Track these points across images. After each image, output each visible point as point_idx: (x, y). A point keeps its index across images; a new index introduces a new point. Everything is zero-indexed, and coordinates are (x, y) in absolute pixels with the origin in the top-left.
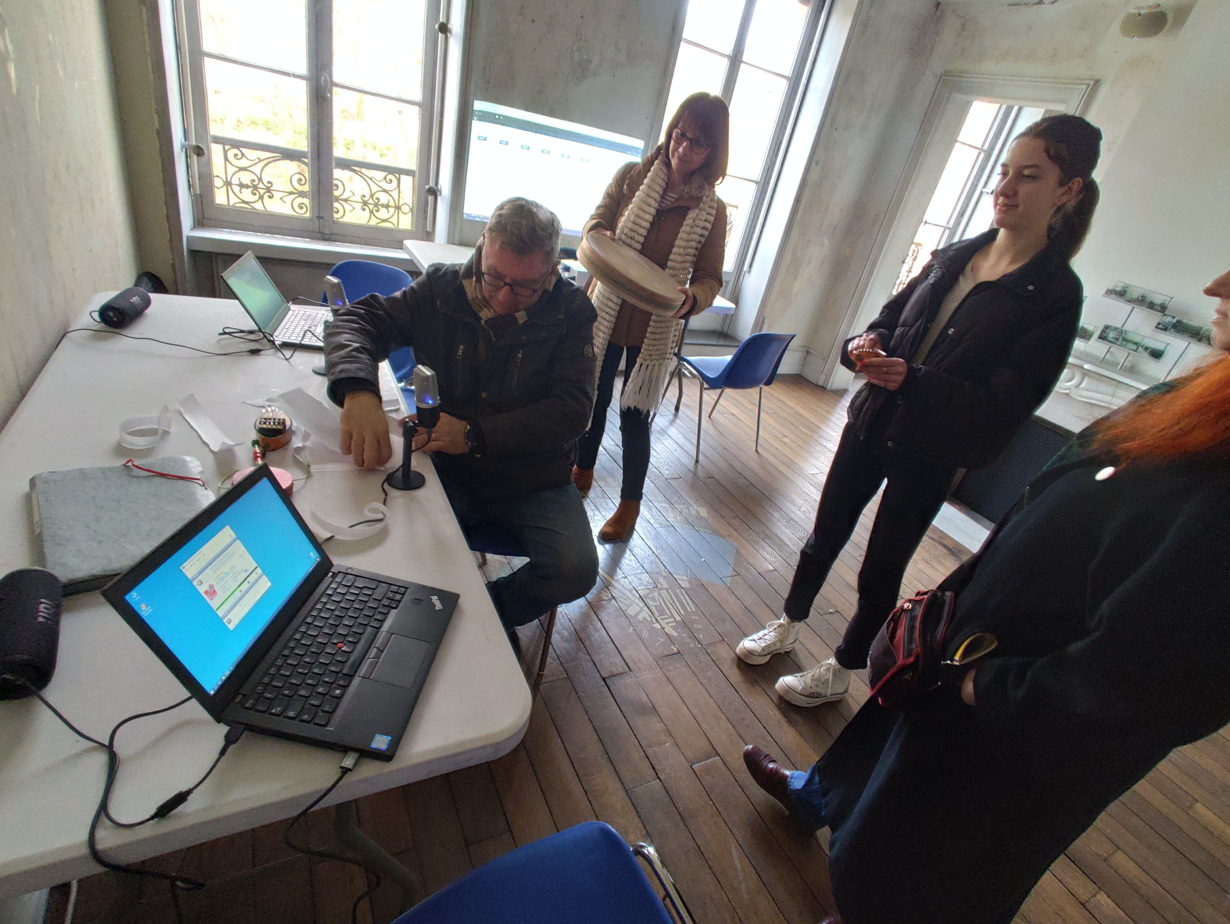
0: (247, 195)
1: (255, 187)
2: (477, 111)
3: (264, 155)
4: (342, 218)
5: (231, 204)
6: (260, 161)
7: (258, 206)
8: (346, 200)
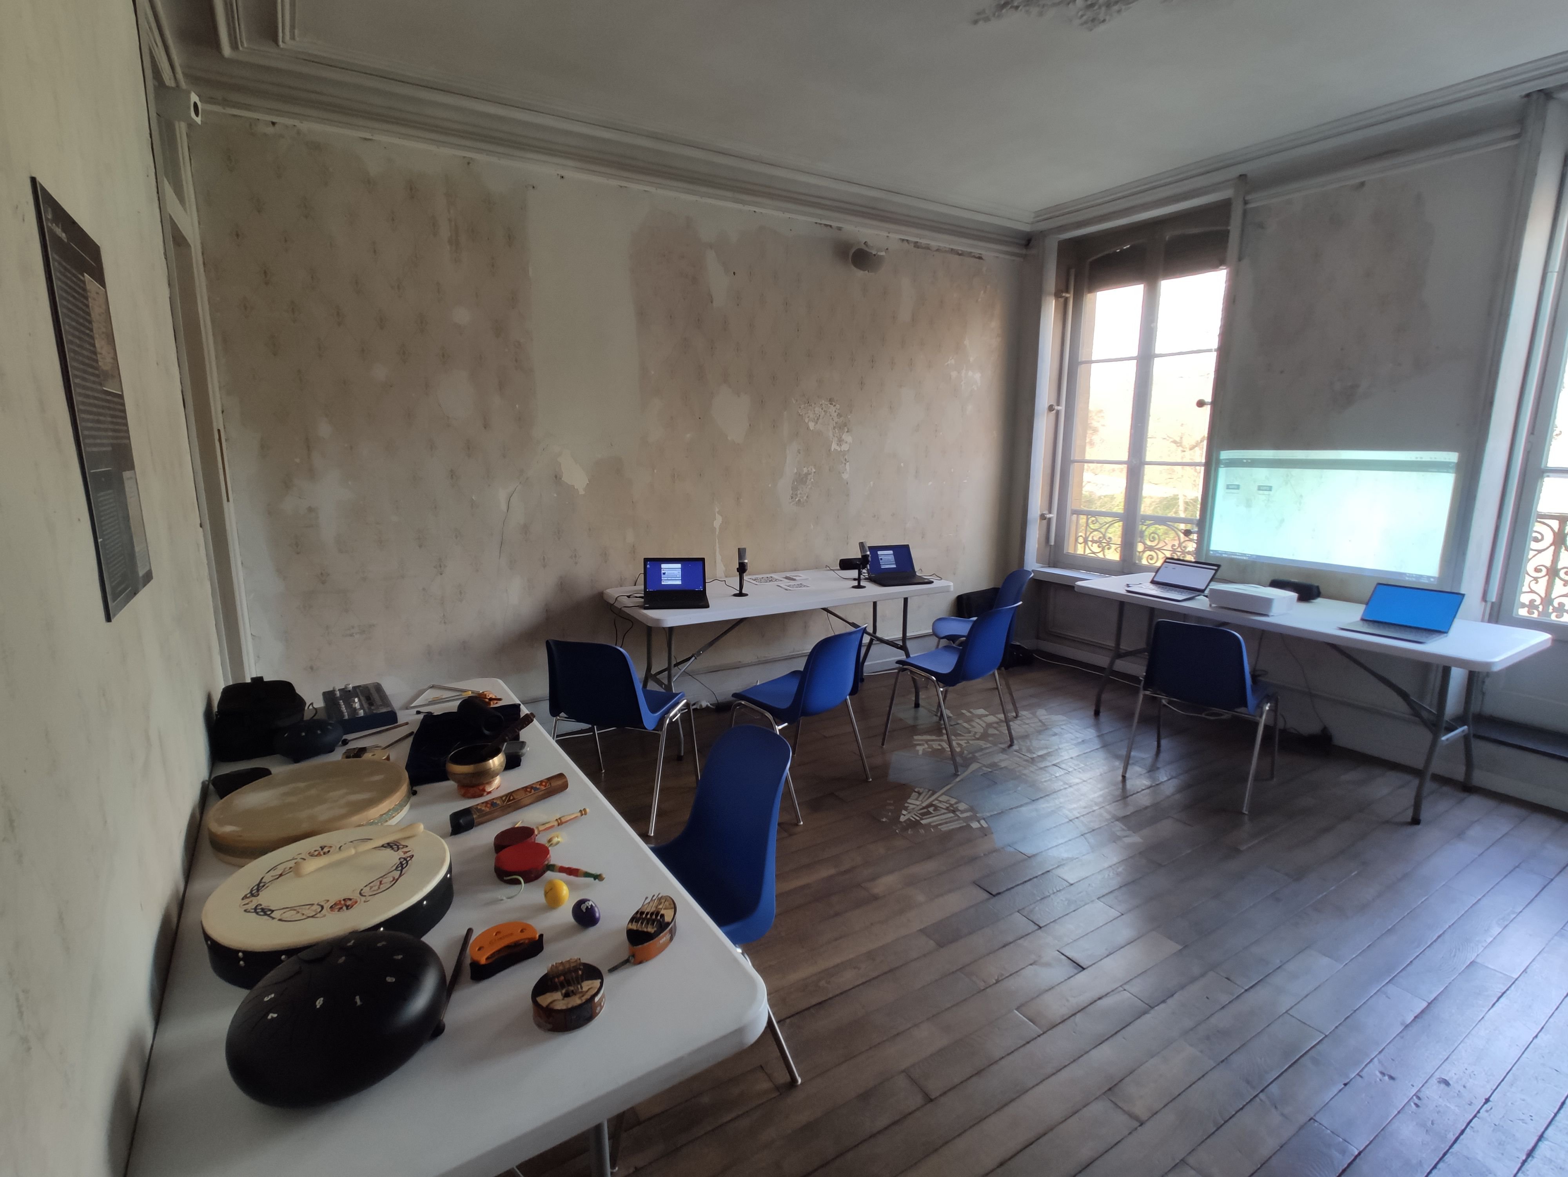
0: (1095, 548)
1: (1100, 542)
2: (1223, 459)
3: (1109, 519)
4: (1155, 563)
5: (1086, 553)
6: (1107, 523)
7: (1101, 555)
8: (1159, 549)
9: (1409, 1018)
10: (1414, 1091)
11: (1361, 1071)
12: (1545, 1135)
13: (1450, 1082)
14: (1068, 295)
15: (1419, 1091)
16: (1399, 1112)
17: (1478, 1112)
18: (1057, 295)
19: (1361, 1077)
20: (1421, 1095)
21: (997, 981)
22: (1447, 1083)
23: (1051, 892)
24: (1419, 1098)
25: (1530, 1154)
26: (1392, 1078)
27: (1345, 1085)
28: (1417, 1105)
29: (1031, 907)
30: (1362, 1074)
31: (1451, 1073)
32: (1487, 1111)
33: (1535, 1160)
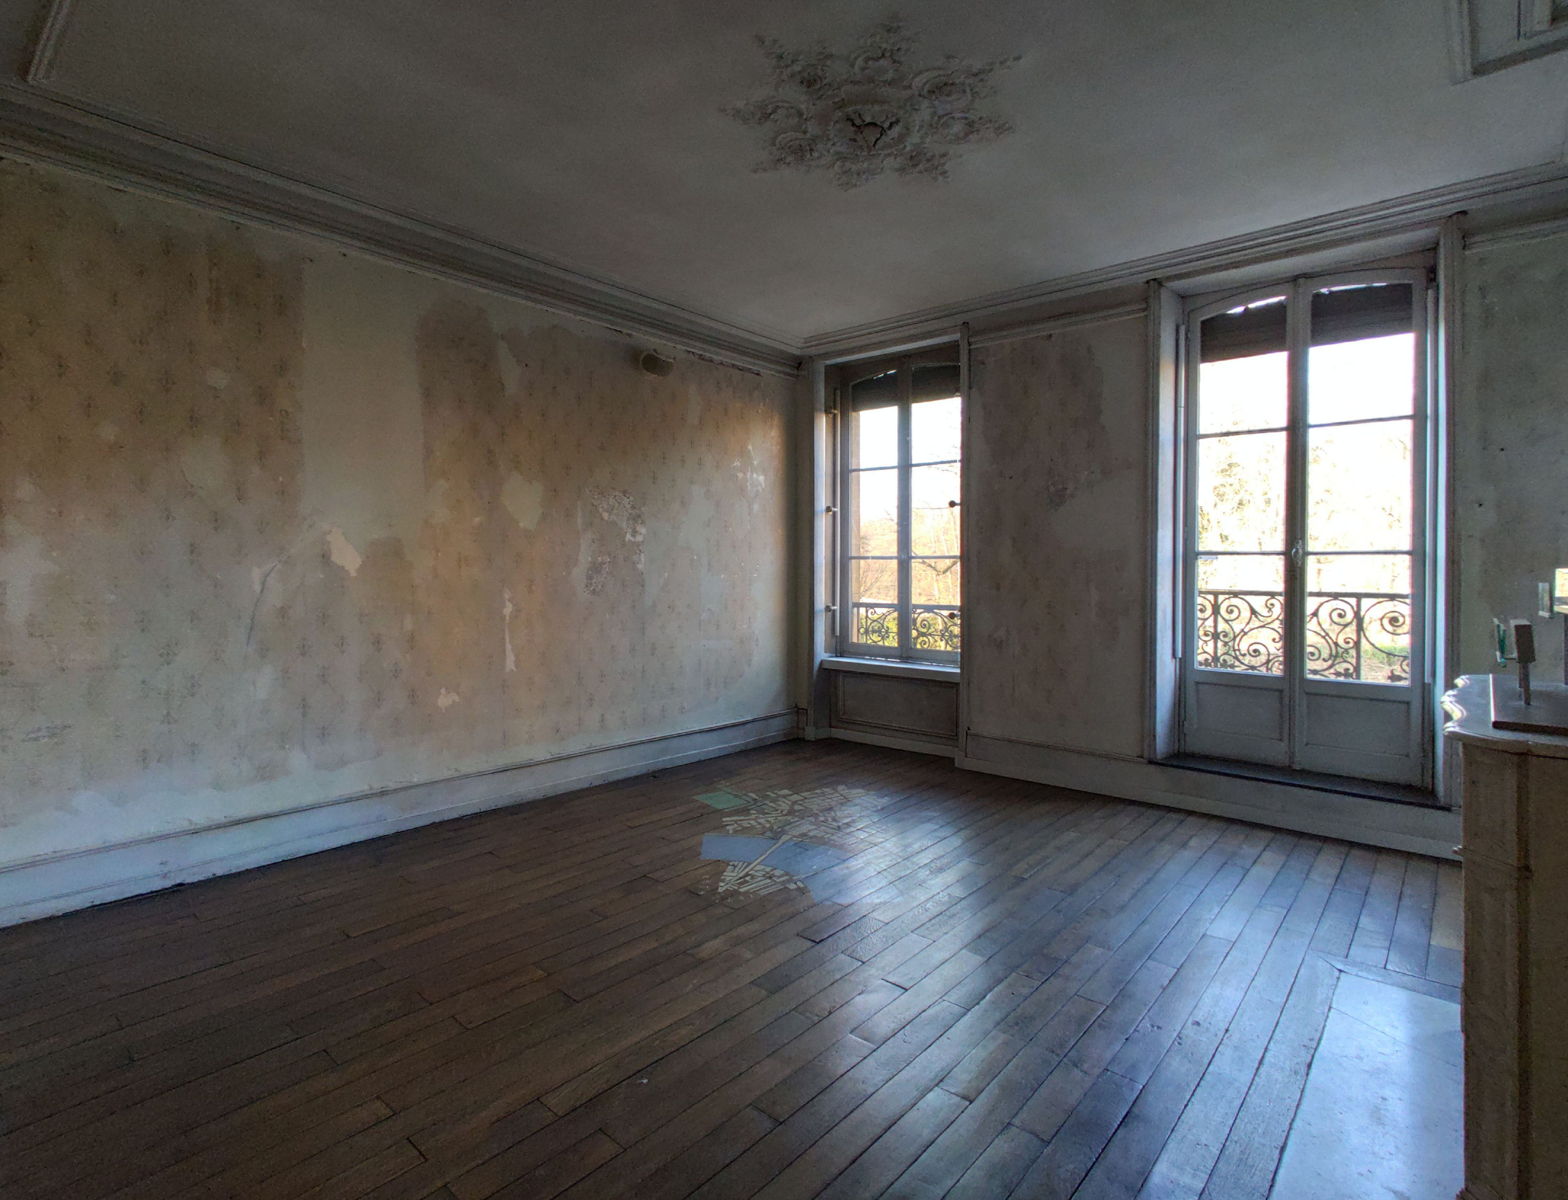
0: (876, 637)
1: (880, 632)
3: (886, 610)
5: (868, 642)
6: (884, 614)
7: (881, 643)
9: (1166, 982)
10: (1175, 1035)
11: (1137, 1027)
12: (1269, 1047)
13: (1201, 1022)
14: (836, 412)
15: (1180, 1033)
16: (1168, 1051)
17: (1222, 1039)
18: (827, 412)
19: (1138, 1031)
20: (1181, 1036)
21: (830, 1013)
22: (1198, 1024)
23: (869, 932)
24: (1180, 1038)
25: (1261, 1062)
26: (1159, 1028)
27: (1127, 1039)
28: (1179, 1044)
29: (854, 947)
30: (1138, 1029)
31: (1199, 1016)
32: (1228, 1038)
33: (1265, 1066)
